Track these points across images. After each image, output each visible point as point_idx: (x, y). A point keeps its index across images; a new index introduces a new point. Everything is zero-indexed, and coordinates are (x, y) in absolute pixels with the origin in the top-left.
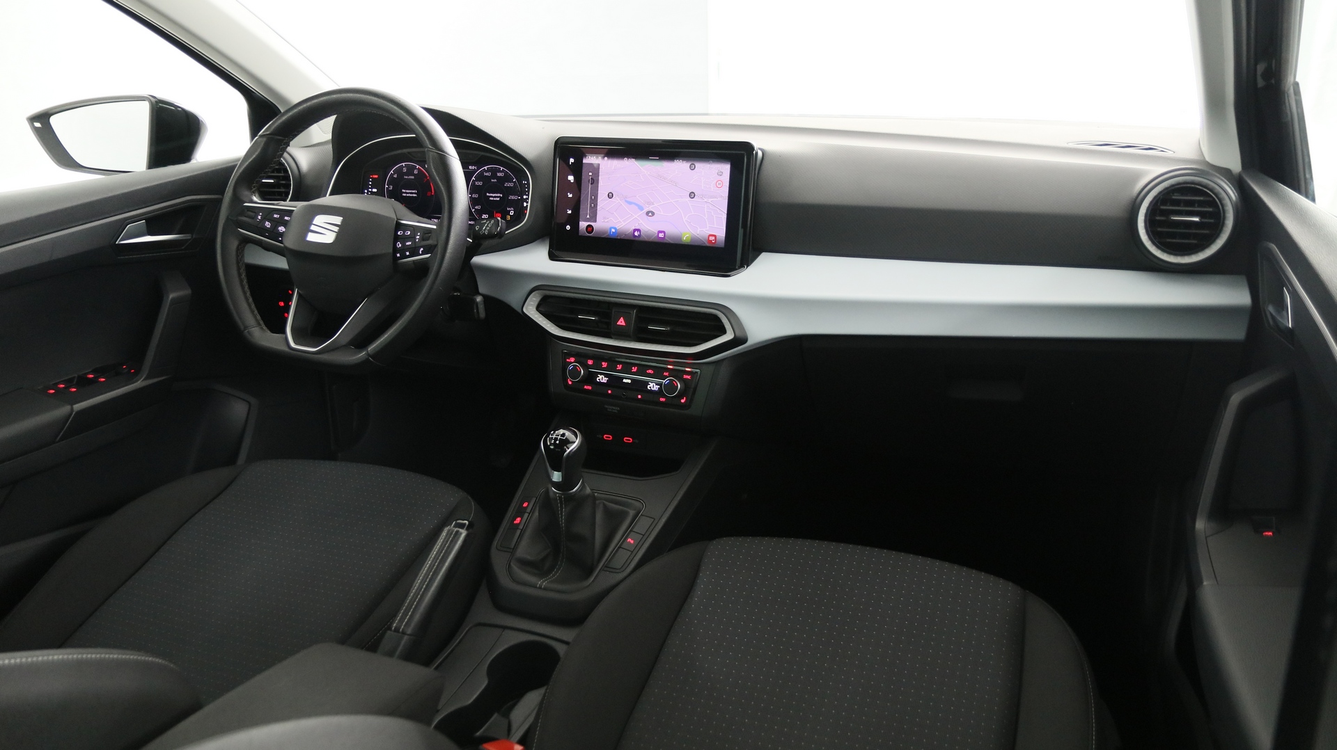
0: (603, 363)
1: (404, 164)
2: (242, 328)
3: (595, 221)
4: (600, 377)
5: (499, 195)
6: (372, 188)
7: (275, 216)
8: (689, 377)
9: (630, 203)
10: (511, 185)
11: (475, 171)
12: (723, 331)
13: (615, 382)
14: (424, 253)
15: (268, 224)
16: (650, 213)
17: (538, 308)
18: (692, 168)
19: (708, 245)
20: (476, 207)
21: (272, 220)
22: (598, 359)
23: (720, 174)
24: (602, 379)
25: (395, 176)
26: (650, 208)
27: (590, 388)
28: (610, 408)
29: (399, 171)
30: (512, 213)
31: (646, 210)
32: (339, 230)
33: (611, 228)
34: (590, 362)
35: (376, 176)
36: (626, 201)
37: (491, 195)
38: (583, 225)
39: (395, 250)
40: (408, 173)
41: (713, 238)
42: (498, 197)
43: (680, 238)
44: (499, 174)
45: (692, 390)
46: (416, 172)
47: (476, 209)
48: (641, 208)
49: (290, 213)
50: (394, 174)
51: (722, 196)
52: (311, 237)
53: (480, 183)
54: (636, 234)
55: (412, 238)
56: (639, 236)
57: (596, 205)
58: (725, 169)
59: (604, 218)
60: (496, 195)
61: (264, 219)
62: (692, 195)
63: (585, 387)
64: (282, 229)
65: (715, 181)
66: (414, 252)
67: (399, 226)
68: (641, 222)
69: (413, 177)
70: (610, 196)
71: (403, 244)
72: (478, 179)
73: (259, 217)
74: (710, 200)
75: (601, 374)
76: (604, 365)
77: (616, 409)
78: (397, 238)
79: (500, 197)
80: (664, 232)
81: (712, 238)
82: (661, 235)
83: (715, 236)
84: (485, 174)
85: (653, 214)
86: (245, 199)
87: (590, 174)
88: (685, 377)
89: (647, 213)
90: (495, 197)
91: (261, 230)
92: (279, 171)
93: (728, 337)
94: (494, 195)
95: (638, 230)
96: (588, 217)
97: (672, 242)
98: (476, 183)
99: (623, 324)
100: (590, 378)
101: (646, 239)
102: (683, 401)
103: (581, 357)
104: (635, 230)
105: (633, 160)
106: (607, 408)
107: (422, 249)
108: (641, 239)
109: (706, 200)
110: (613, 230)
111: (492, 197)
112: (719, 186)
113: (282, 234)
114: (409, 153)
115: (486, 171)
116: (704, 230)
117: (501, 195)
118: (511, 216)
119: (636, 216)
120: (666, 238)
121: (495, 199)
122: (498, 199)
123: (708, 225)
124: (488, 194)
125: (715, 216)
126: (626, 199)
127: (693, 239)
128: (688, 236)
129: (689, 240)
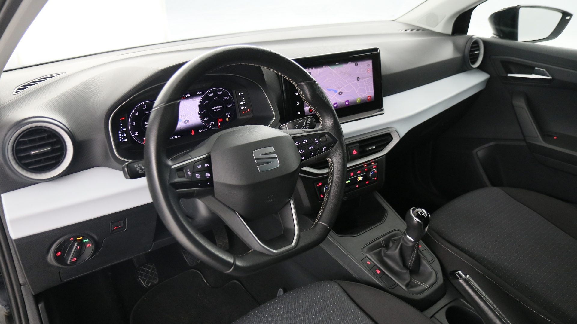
1: (143, 103)
5: (220, 107)
6: (122, 129)
7: (199, 167)
8: (375, 167)
9: (330, 90)
10: (227, 98)
11: (202, 95)
12: (391, 139)
15: (198, 176)
16: (340, 93)
18: (356, 65)
19: (368, 101)
20: (205, 119)
21: (199, 171)
23: (368, 66)
25: (137, 114)
26: (340, 90)
30: (229, 116)
31: (338, 92)
35: (123, 118)
36: (328, 90)
37: (215, 108)
38: (306, 109)
40: (148, 110)
42: (219, 108)
43: (356, 102)
44: (219, 93)
47: (204, 121)
48: (336, 91)
49: (206, 160)
50: (136, 112)
51: (370, 76)
53: (206, 102)
54: (335, 106)
56: (337, 106)
58: (370, 62)
60: (218, 107)
62: (358, 79)
64: (208, 175)
65: (367, 69)
68: (337, 99)
72: (204, 100)
73: (189, 173)
74: (366, 79)
79: (221, 108)
80: (348, 101)
81: (369, 98)
82: (347, 103)
83: (370, 96)
84: (209, 95)
85: (342, 93)
89: (339, 93)
90: (217, 109)
95: (336, 104)
97: (352, 105)
98: (204, 103)
99: (356, 153)
101: (341, 107)
102: (375, 179)
105: (328, 67)
109: (364, 80)
111: (215, 109)
112: (369, 72)
115: (210, 93)
116: (365, 94)
117: (222, 107)
118: (229, 118)
119: (334, 96)
120: (350, 104)
121: (217, 110)
122: (220, 109)
123: (367, 92)
124: (212, 108)
125: (369, 87)
126: (328, 89)
127: (362, 100)
128: (359, 99)
129: (360, 102)
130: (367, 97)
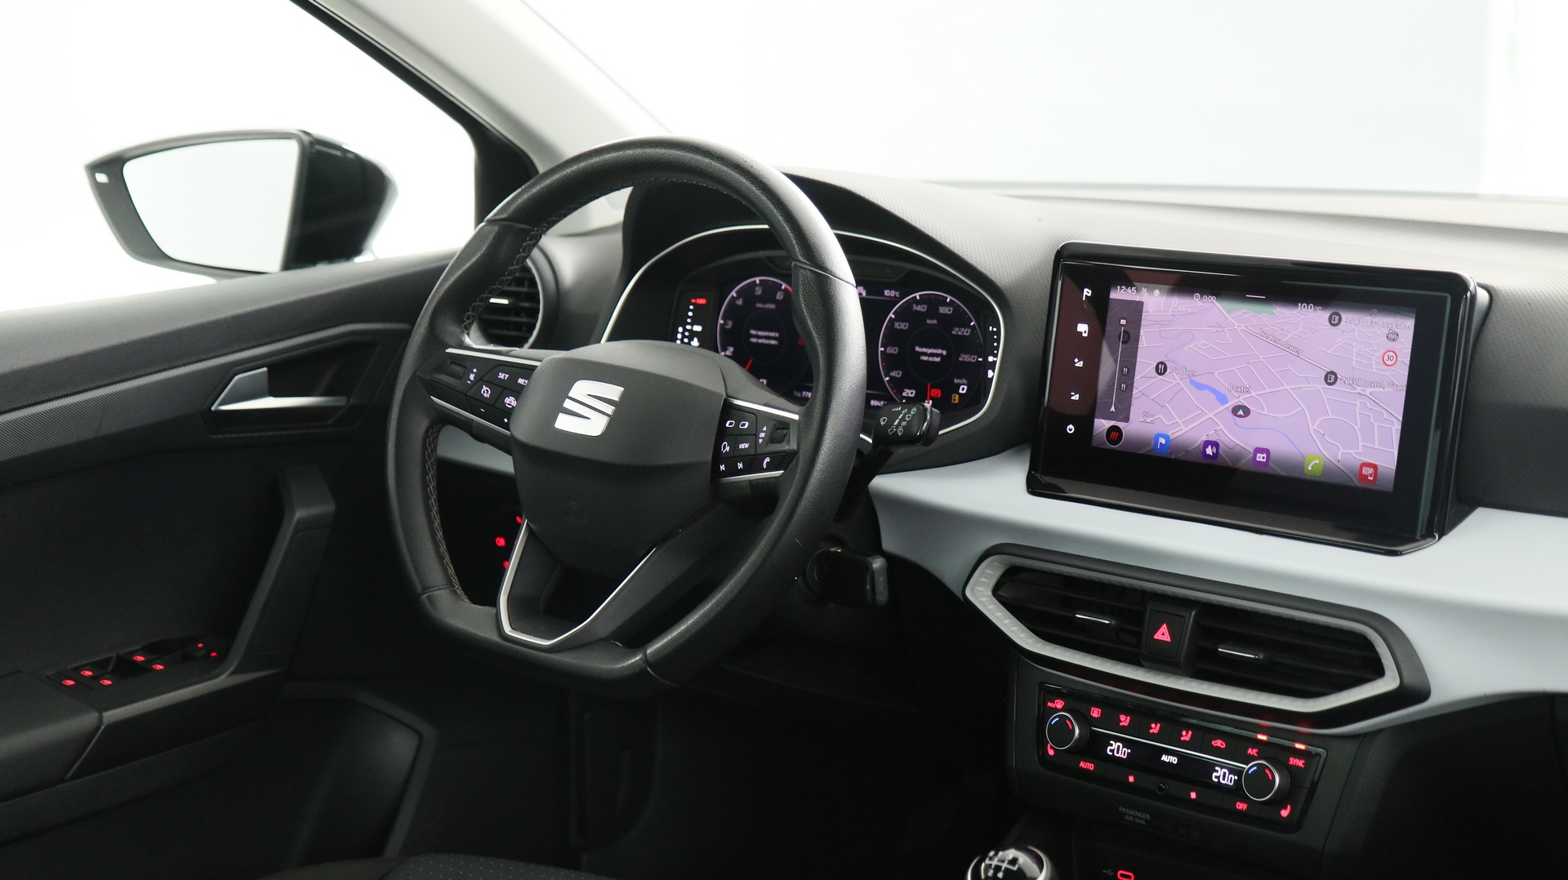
0: (1122, 717)
1: (757, 280)
2: (419, 589)
3: (1127, 419)
4: (1115, 745)
5: (939, 351)
6: (692, 324)
7: (501, 376)
8: (1300, 763)
9: (1201, 387)
10: (966, 332)
11: (893, 301)
12: (1376, 670)
13: (1145, 759)
14: (770, 468)
15: (486, 391)
16: (1242, 411)
17: (995, 592)
18: (1334, 322)
19: (1358, 484)
20: (893, 374)
21: (494, 384)
22: (1113, 707)
23: (1393, 337)
24: (1117, 749)
25: (740, 302)
26: (1242, 400)
27: (1090, 766)
28: (1131, 814)
29: (746, 293)
30: (963, 389)
31: (1232, 403)
32: (615, 412)
33: (1158, 436)
34: (1096, 713)
35: (702, 301)
36: (1192, 382)
37: (924, 350)
38: (1102, 425)
39: (718, 457)
40: (764, 299)
41: (1371, 471)
42: (937, 355)
43: (1300, 466)
44: (943, 310)
45: (1305, 791)
46: (779, 296)
47: (891, 377)
48: (1222, 399)
49: (528, 371)
50: (738, 297)
51: (1393, 384)
52: (563, 423)
53: (902, 326)
54: (1209, 451)
55: (752, 435)
56: (1216, 455)
57: (1130, 387)
58: (1405, 327)
59: (1146, 414)
60: (934, 351)
61: (480, 380)
62: (1331, 378)
63: (1082, 764)
64: (510, 401)
65: (1382, 351)
66: (753, 465)
67: (728, 410)
68: (1221, 427)
69: (773, 306)
70: (1161, 369)
71: (734, 447)
72: (900, 316)
73: (472, 377)
74: (1368, 391)
75: (1117, 739)
76: (1125, 720)
77: (1142, 818)
78: (722, 434)
79: (941, 355)
80: (1267, 451)
81: (1367, 471)
82: (1261, 457)
83: (1375, 467)
84: (915, 308)
85: (1247, 412)
86: (449, 340)
87: (1123, 322)
88: (1293, 761)
89: (1235, 411)
90: (931, 354)
91: (471, 402)
92: (519, 282)
93: (1388, 683)
94: (930, 351)
95: (1215, 444)
96: (1113, 409)
97: (1283, 473)
98: (897, 325)
99: (1167, 638)
100: (1094, 746)
101: (1230, 463)
102: (1284, 813)
103: (1078, 701)
104: (1207, 443)
105: (1213, 299)
106: (1124, 814)
107: (767, 460)
108: (1217, 462)
109: (1359, 390)
110: (1163, 441)
111: (925, 354)
112: (1389, 363)
113: (509, 412)
114: (769, 258)
115: (918, 302)
116: (1352, 452)
117: (945, 353)
118: (961, 395)
119: (1211, 415)
120: (1271, 464)
121: (931, 359)
122: (938, 359)
123: (1361, 443)
124: (918, 349)
125: (1376, 424)
126: (1193, 378)
127: (1328, 469)
128: (1317, 462)
129: (1319, 472)
130: (1360, 462)
